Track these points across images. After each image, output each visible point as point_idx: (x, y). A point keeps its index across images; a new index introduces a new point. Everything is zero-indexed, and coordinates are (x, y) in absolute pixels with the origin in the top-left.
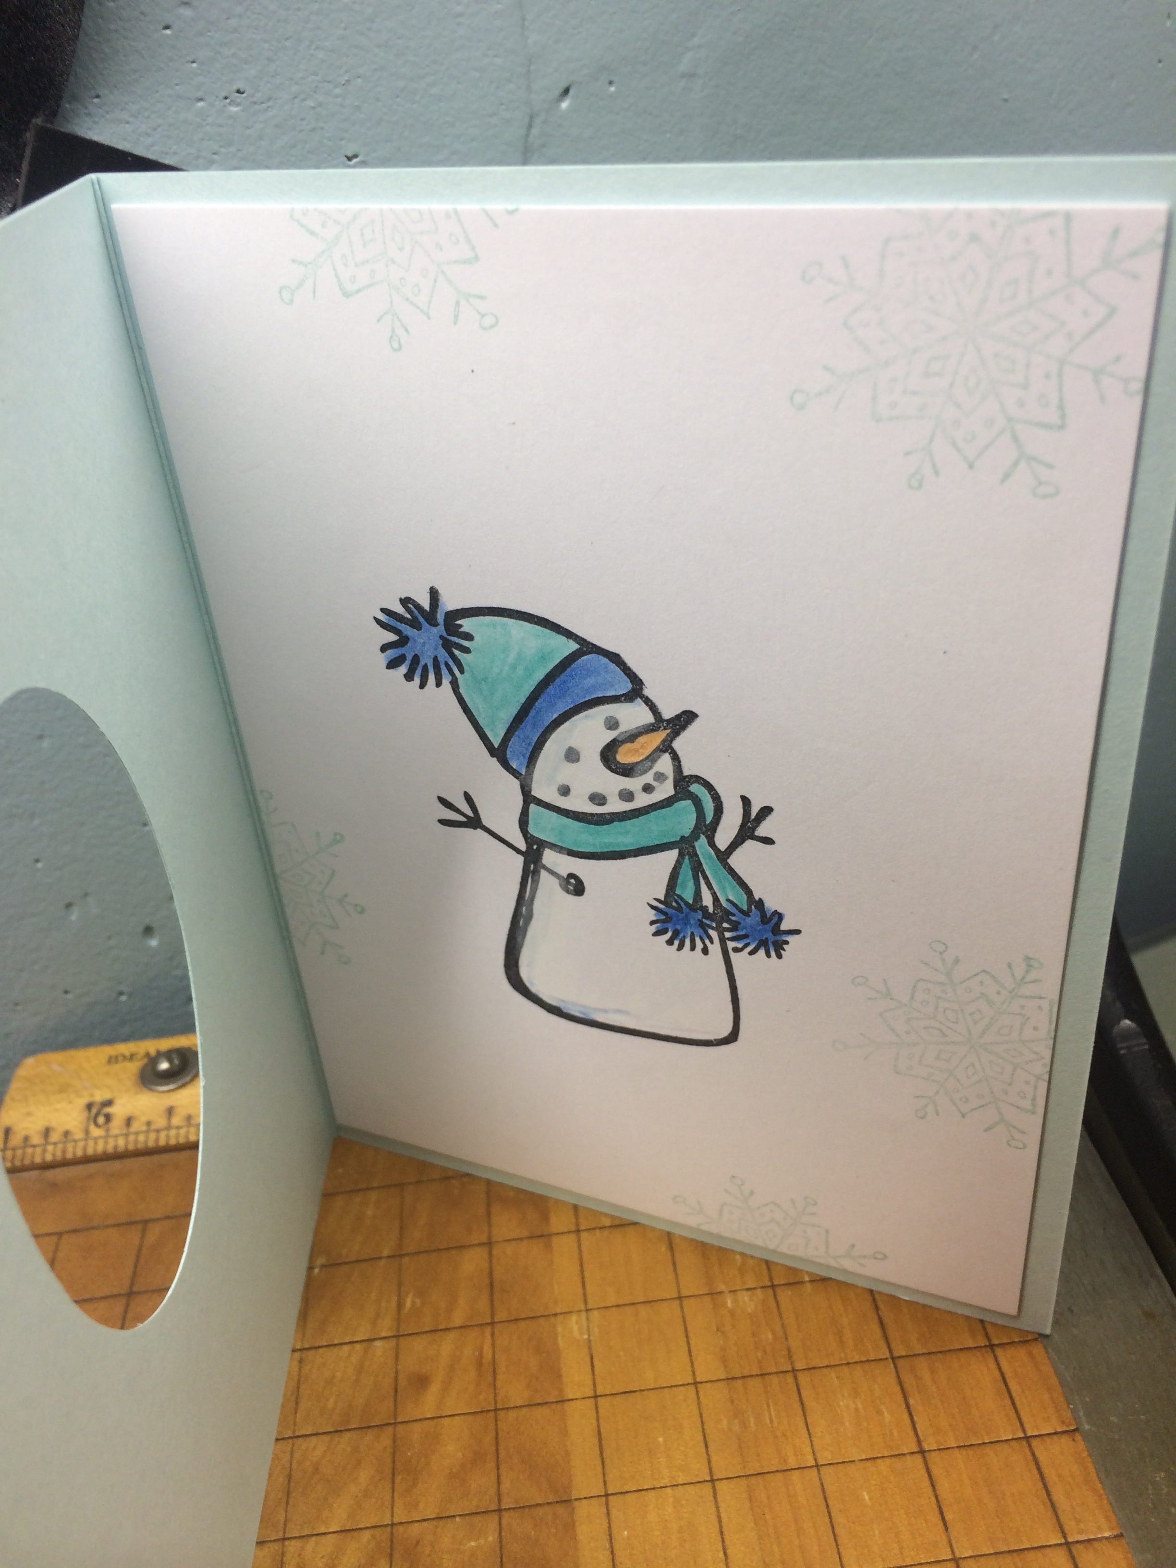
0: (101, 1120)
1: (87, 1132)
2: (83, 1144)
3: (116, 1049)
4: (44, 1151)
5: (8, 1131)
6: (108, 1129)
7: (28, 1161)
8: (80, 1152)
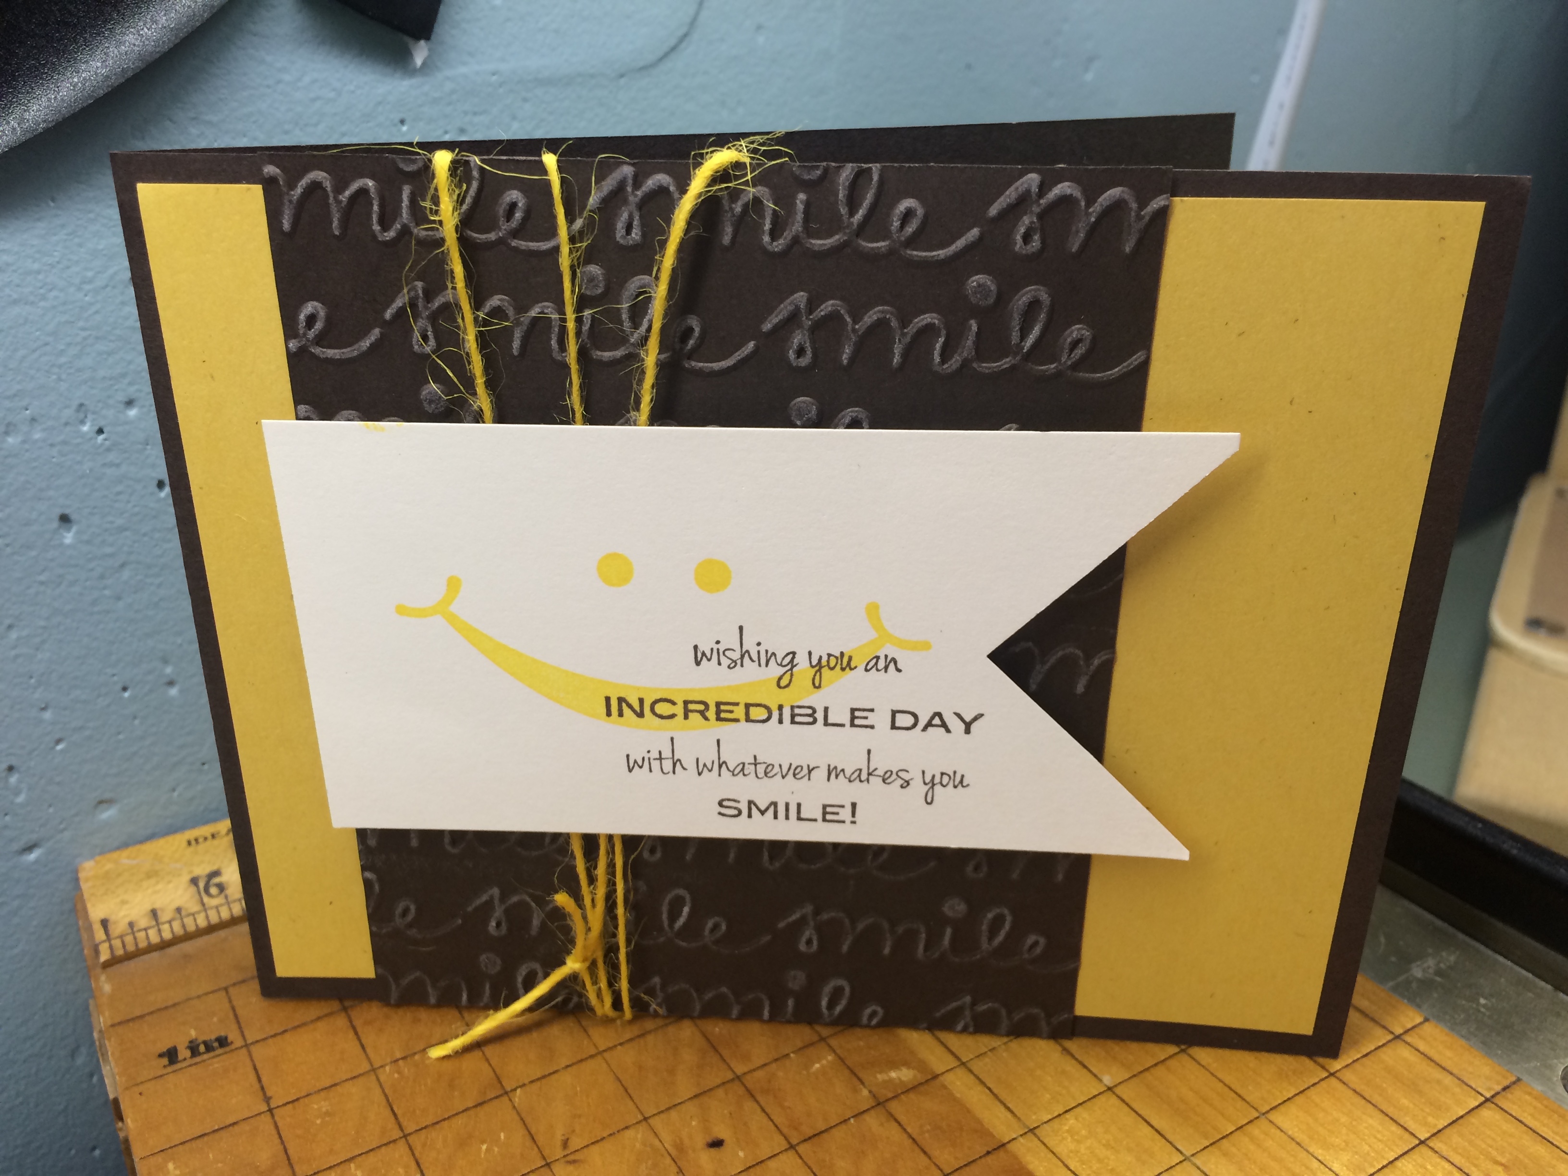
0: (214, 890)
1: (203, 904)
2: (203, 915)
3: (191, 834)
4: (159, 931)
5: (105, 923)
6: (226, 897)
7: (143, 944)
8: (202, 922)
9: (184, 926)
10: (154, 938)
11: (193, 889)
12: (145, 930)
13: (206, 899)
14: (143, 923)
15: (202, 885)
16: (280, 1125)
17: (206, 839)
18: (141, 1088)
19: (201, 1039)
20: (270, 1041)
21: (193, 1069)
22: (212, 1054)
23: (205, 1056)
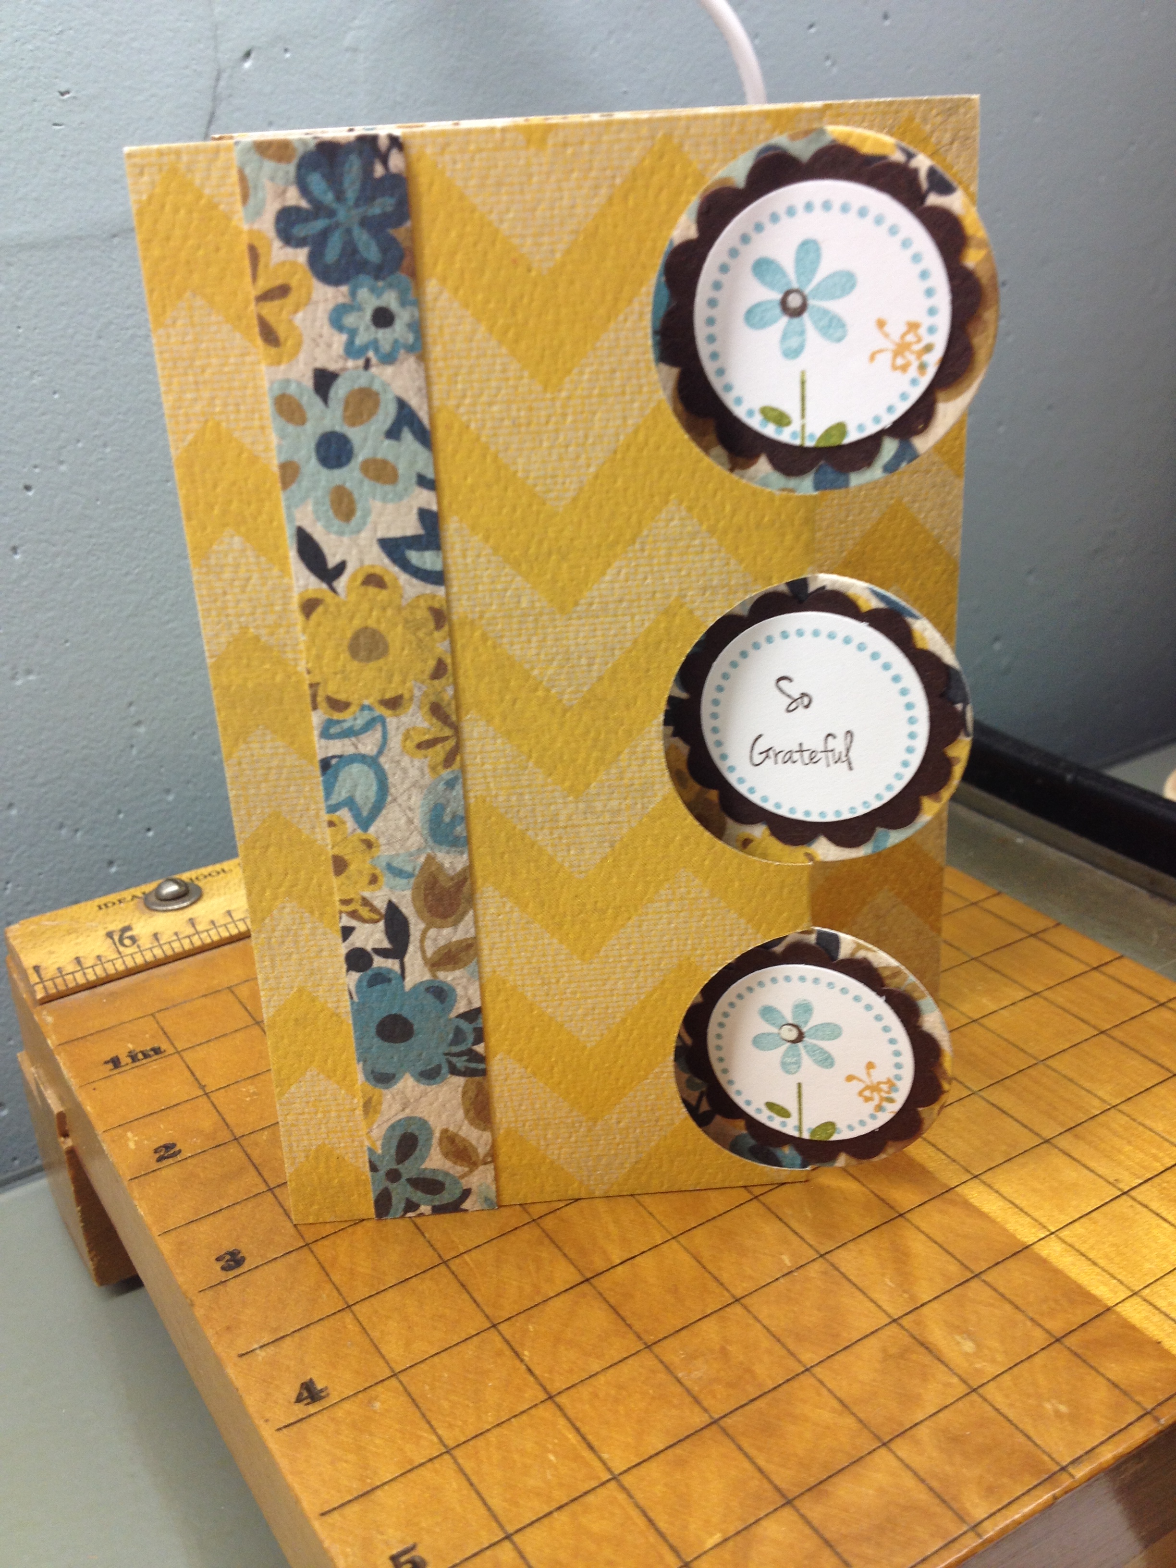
0: (127, 942)
1: (119, 953)
2: (120, 961)
3: (102, 900)
4: (84, 974)
5: (37, 969)
6: (139, 947)
7: (72, 984)
8: (120, 967)
9: (105, 970)
10: (81, 980)
11: (109, 941)
12: (72, 973)
13: (121, 949)
14: (70, 968)
15: (116, 938)
16: (216, 1103)
17: (114, 904)
18: (94, 1085)
19: (138, 1050)
20: (198, 1048)
21: (135, 1070)
22: (149, 1060)
23: (144, 1061)
